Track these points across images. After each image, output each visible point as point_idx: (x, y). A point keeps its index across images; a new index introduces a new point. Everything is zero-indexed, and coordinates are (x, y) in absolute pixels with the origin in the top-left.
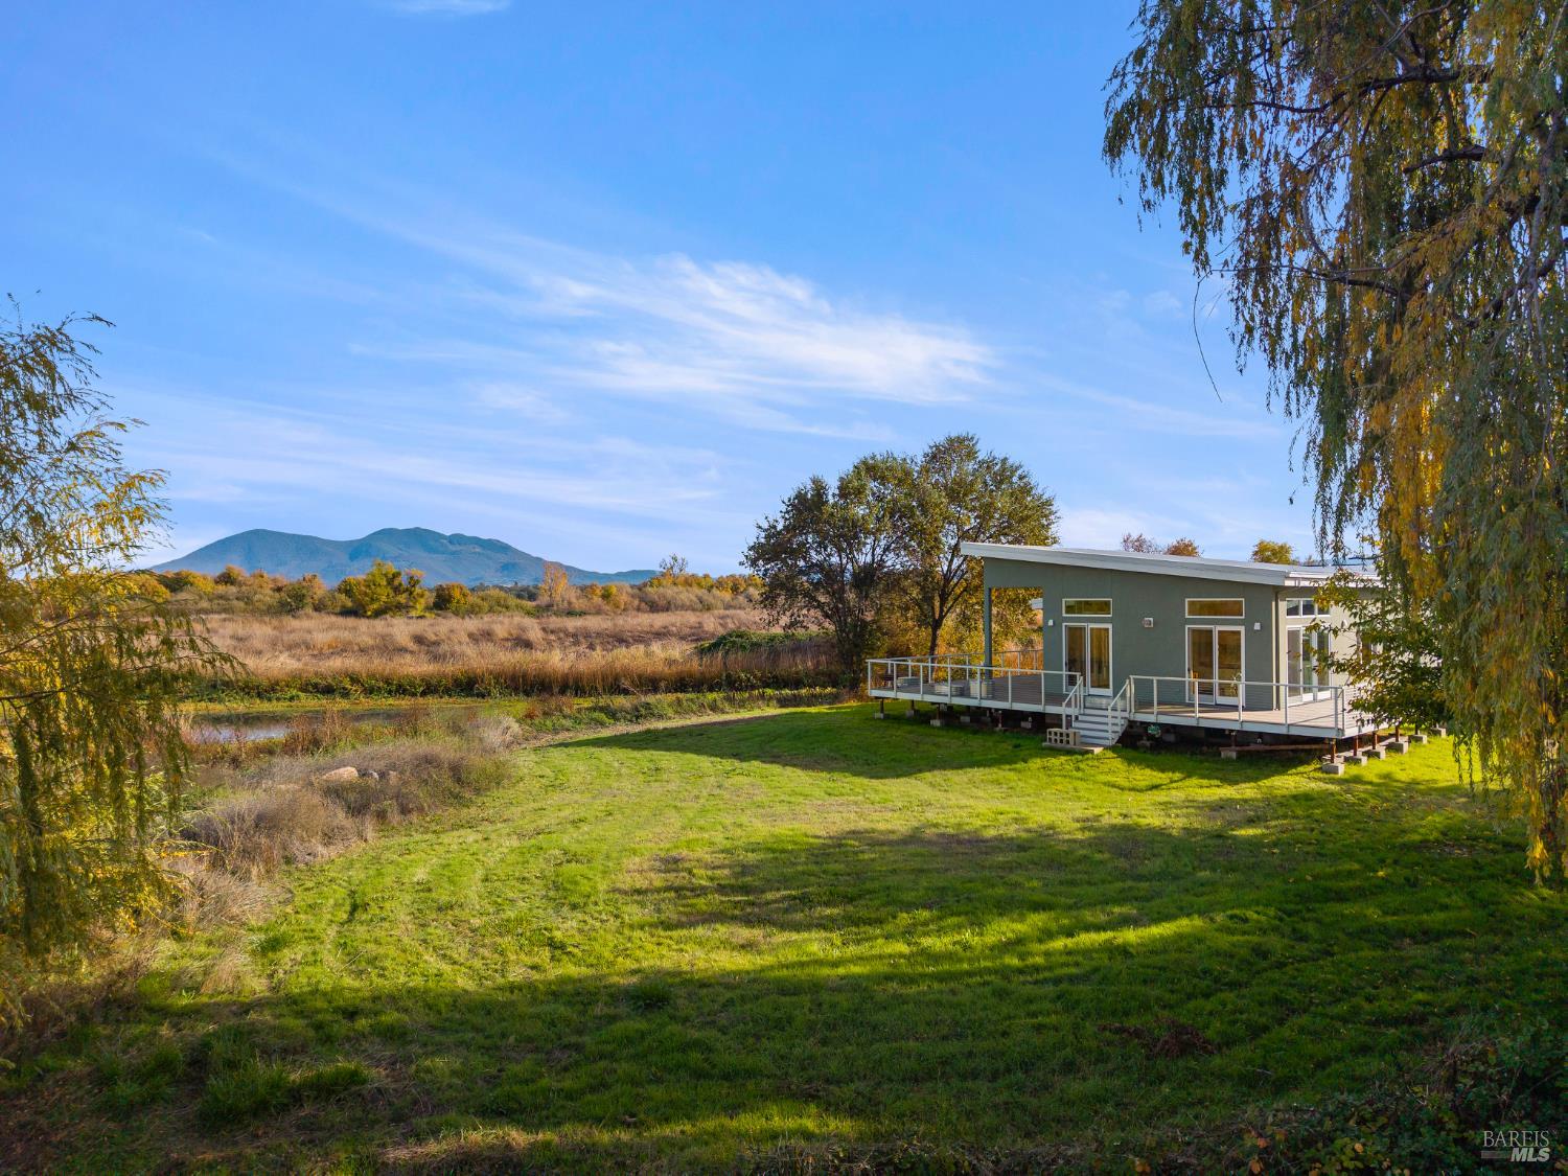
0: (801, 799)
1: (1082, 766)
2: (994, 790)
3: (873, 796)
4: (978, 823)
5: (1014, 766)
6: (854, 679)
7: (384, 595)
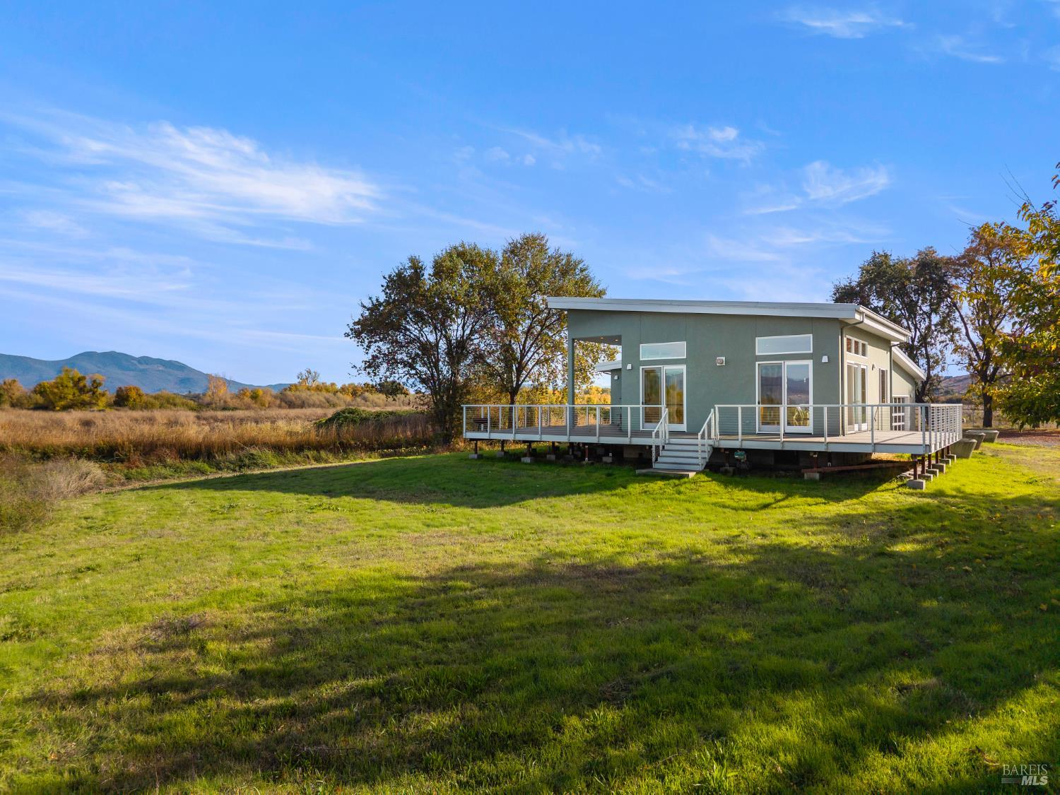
0: (394, 532)
1: (682, 489)
2: (604, 514)
3: (478, 525)
4: (609, 550)
5: (614, 492)
6: (446, 435)
7: (70, 393)
